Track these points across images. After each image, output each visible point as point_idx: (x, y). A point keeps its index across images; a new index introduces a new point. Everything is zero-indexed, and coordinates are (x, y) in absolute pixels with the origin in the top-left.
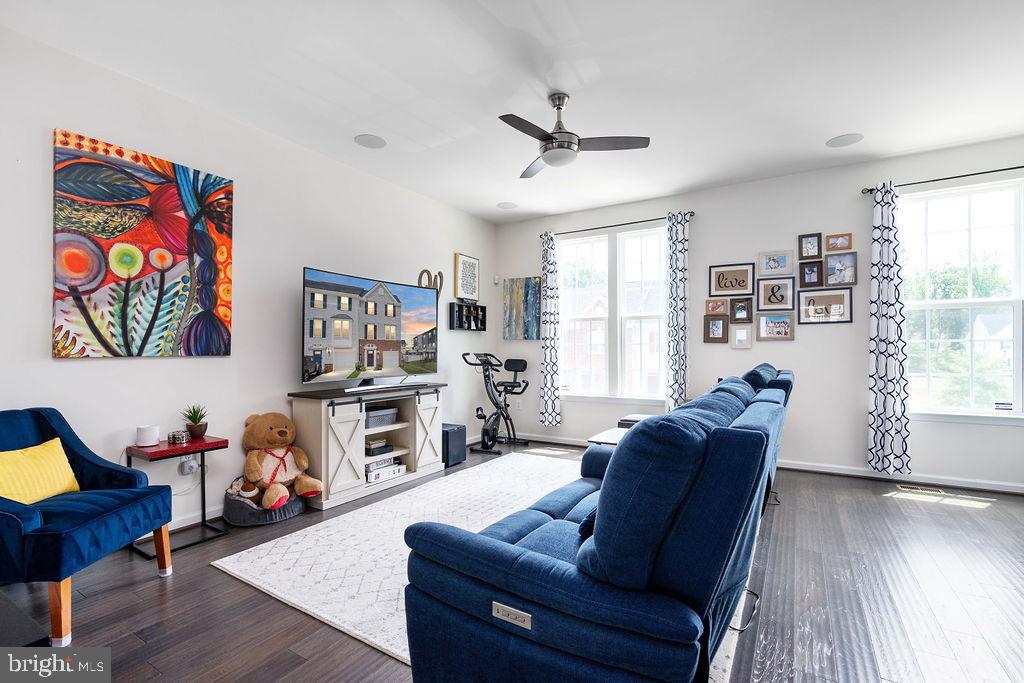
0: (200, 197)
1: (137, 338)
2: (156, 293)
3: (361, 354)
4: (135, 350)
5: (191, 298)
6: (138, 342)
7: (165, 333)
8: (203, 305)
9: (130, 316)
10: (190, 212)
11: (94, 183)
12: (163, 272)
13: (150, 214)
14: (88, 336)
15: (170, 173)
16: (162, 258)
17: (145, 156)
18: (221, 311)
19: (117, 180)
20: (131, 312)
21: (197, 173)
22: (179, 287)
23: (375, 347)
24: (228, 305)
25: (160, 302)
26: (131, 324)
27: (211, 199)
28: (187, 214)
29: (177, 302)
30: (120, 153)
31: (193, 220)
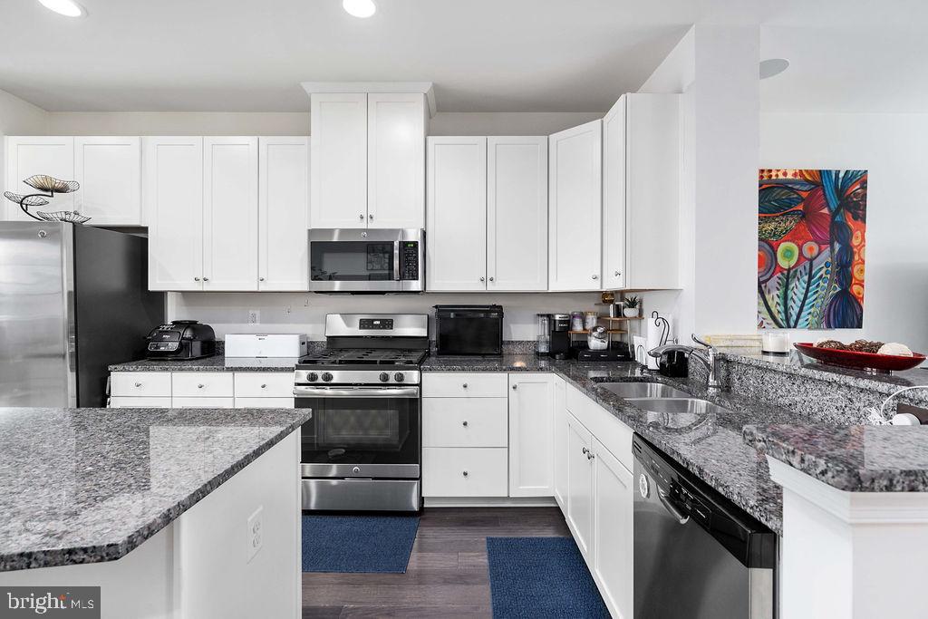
0: (840, 192)
1: (794, 313)
2: (806, 278)
4: (792, 324)
5: (831, 280)
6: (794, 317)
7: (812, 310)
8: (841, 285)
9: (789, 297)
10: (832, 207)
11: (769, 201)
12: (811, 260)
13: (804, 215)
14: (764, 313)
15: (818, 180)
16: (811, 249)
17: (801, 171)
18: (855, 289)
19: (783, 195)
20: (790, 294)
21: (838, 173)
22: (823, 272)
24: (861, 284)
25: (809, 286)
26: (790, 303)
27: (849, 192)
28: (830, 210)
29: (822, 284)
30: (785, 174)
31: (834, 214)
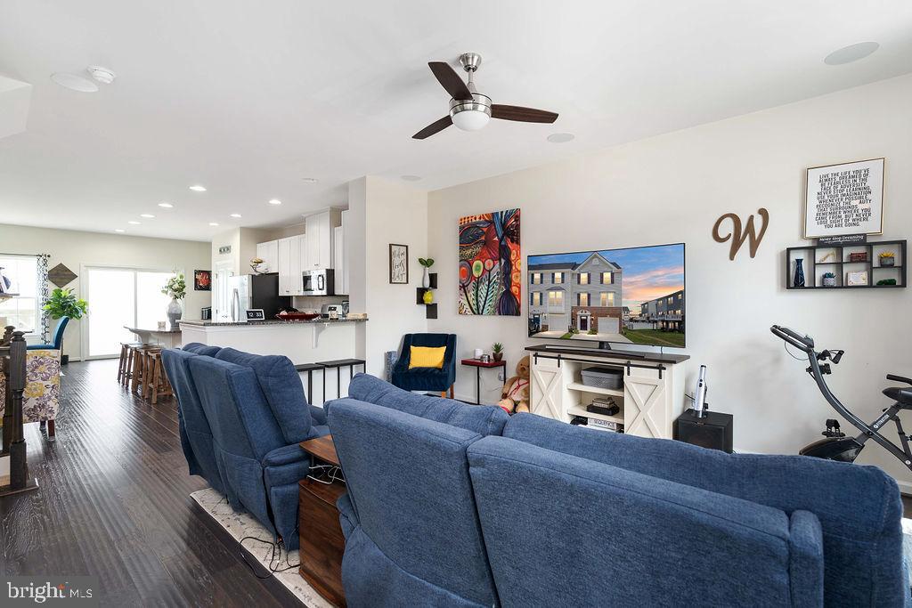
0: (503, 225)
1: (481, 304)
2: (487, 283)
3: (573, 320)
4: (480, 312)
5: (501, 284)
6: (481, 308)
7: (491, 303)
8: (506, 287)
9: (479, 295)
10: (500, 236)
11: (468, 236)
12: (489, 271)
13: (485, 243)
14: (467, 306)
15: (492, 219)
16: (489, 264)
17: (483, 215)
18: (514, 289)
19: (474, 232)
20: (479, 293)
21: (502, 213)
22: (496, 278)
23: (588, 313)
24: (517, 285)
25: (489, 287)
26: (479, 299)
27: (508, 225)
28: (499, 238)
29: (496, 286)
30: (475, 219)
31: (501, 240)
